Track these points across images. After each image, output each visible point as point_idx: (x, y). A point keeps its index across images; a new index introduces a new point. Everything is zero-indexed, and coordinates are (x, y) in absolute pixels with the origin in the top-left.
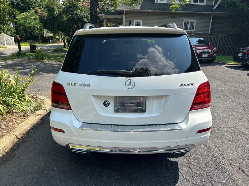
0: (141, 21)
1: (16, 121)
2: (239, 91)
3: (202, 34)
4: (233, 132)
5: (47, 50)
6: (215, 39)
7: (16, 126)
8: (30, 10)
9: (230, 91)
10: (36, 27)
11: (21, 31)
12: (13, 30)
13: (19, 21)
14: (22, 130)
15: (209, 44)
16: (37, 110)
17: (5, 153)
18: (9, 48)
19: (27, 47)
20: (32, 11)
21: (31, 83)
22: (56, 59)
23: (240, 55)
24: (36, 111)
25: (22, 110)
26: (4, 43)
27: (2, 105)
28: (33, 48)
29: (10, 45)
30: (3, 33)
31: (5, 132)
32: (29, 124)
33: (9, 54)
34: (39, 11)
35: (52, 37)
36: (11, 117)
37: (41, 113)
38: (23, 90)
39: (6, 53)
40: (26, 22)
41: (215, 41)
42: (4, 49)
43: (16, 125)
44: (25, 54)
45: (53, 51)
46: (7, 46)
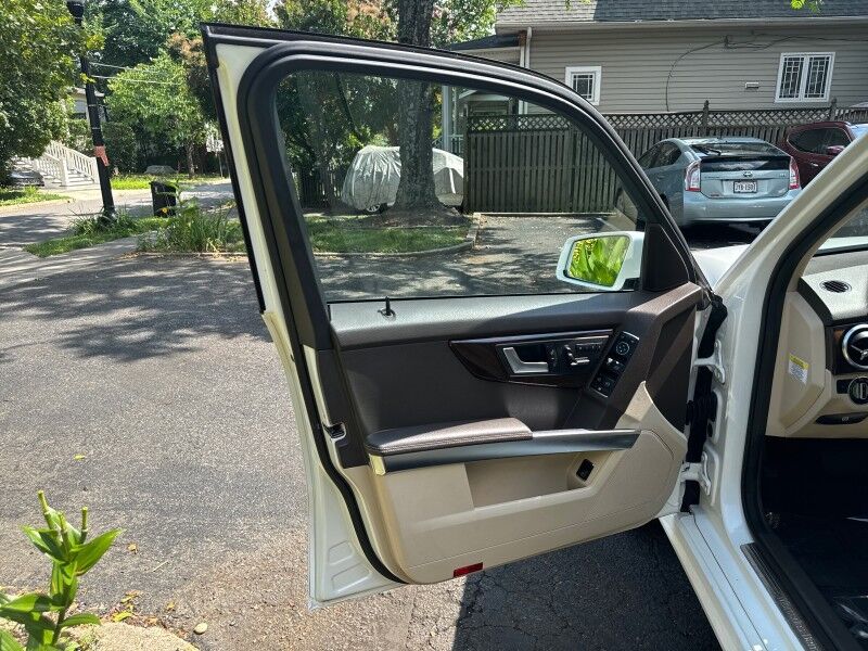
0: (598, 69)
8: (156, 55)
10: (177, 116)
11: (123, 135)
18: (80, 197)
19: (140, 191)
20: (163, 60)
26: (63, 178)
28: (163, 198)
29: (84, 187)
30: (58, 145)
34: (187, 49)
39: (61, 219)
40: (143, 99)
42: (60, 202)
44: (130, 225)
46: (71, 191)
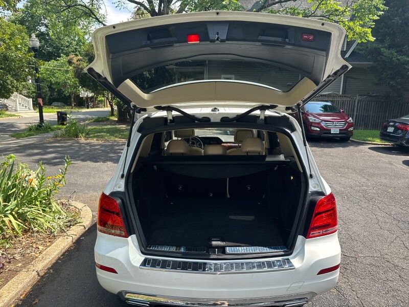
1: (38, 246)
2: (389, 193)
3: (329, 95)
4: (379, 264)
5: (84, 120)
6: (351, 102)
7: (36, 255)
8: (60, 57)
9: (374, 191)
10: (68, 83)
11: (43, 89)
12: (32, 88)
13: (42, 74)
14: (47, 261)
15: (340, 112)
16: (69, 227)
17: (20, 303)
18: (24, 116)
19: (52, 114)
20: (63, 59)
21: (63, 183)
22: (98, 137)
23: (391, 130)
24: (68, 229)
25: (46, 227)
26: (16, 107)
27: (17, 220)
28: (62, 118)
29: (25, 111)
30: (15, 93)
31: (20, 265)
32: (57, 251)
33: (23, 127)
34: (75, 60)
35: (92, 97)
36: (29, 239)
37: (76, 232)
38: (48, 195)
39: (19, 125)
40: (53, 75)
41: (351, 106)
42: (16, 118)
43: (38, 252)
44: (50, 128)
45: (94, 122)
46: (20, 113)
